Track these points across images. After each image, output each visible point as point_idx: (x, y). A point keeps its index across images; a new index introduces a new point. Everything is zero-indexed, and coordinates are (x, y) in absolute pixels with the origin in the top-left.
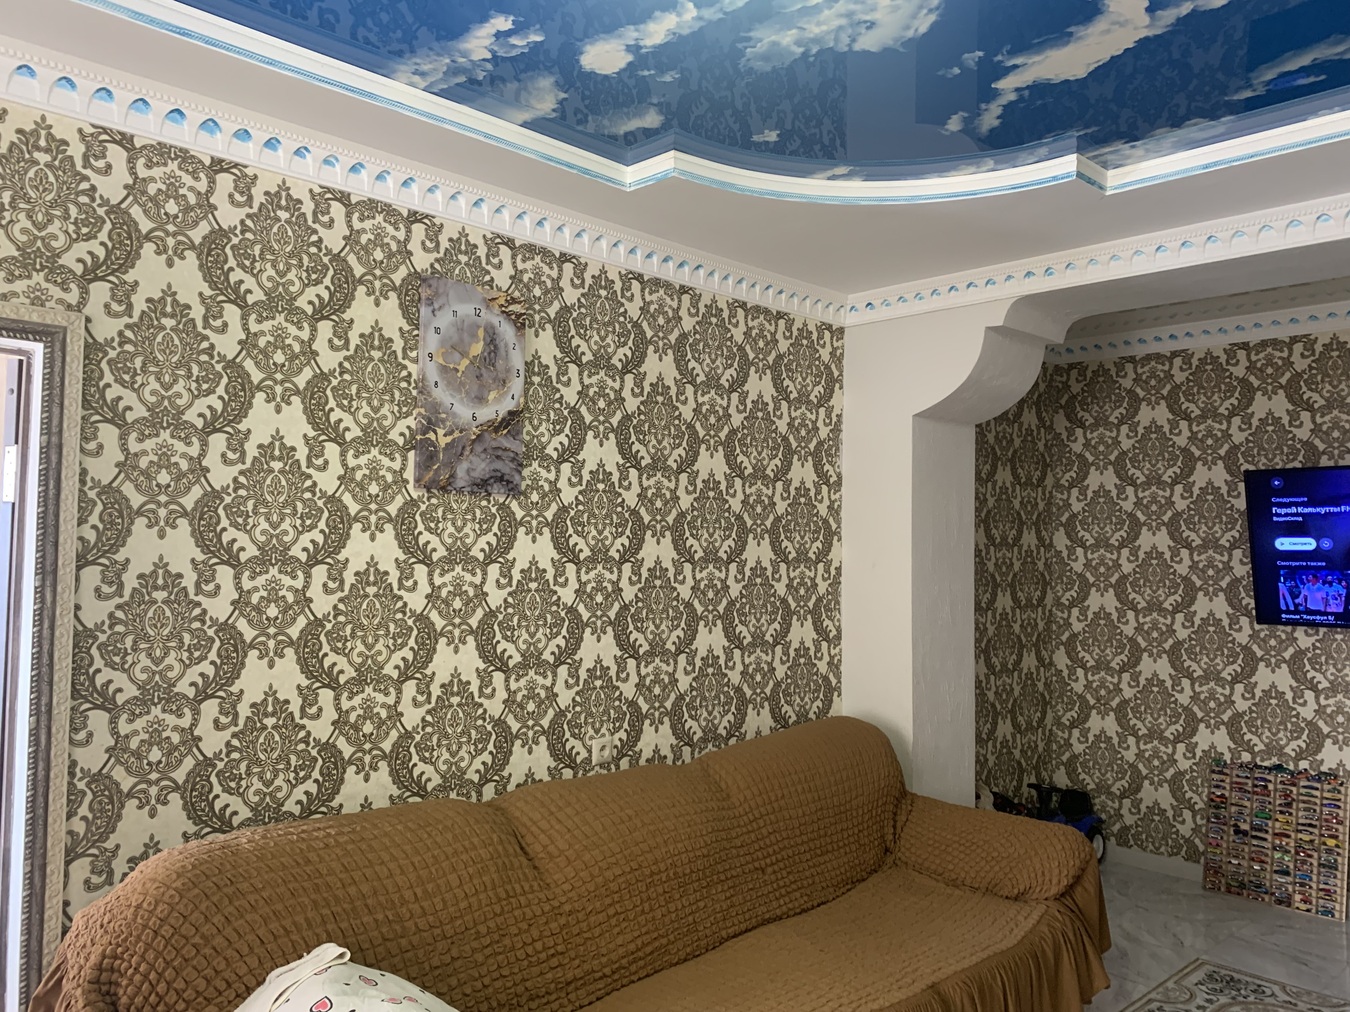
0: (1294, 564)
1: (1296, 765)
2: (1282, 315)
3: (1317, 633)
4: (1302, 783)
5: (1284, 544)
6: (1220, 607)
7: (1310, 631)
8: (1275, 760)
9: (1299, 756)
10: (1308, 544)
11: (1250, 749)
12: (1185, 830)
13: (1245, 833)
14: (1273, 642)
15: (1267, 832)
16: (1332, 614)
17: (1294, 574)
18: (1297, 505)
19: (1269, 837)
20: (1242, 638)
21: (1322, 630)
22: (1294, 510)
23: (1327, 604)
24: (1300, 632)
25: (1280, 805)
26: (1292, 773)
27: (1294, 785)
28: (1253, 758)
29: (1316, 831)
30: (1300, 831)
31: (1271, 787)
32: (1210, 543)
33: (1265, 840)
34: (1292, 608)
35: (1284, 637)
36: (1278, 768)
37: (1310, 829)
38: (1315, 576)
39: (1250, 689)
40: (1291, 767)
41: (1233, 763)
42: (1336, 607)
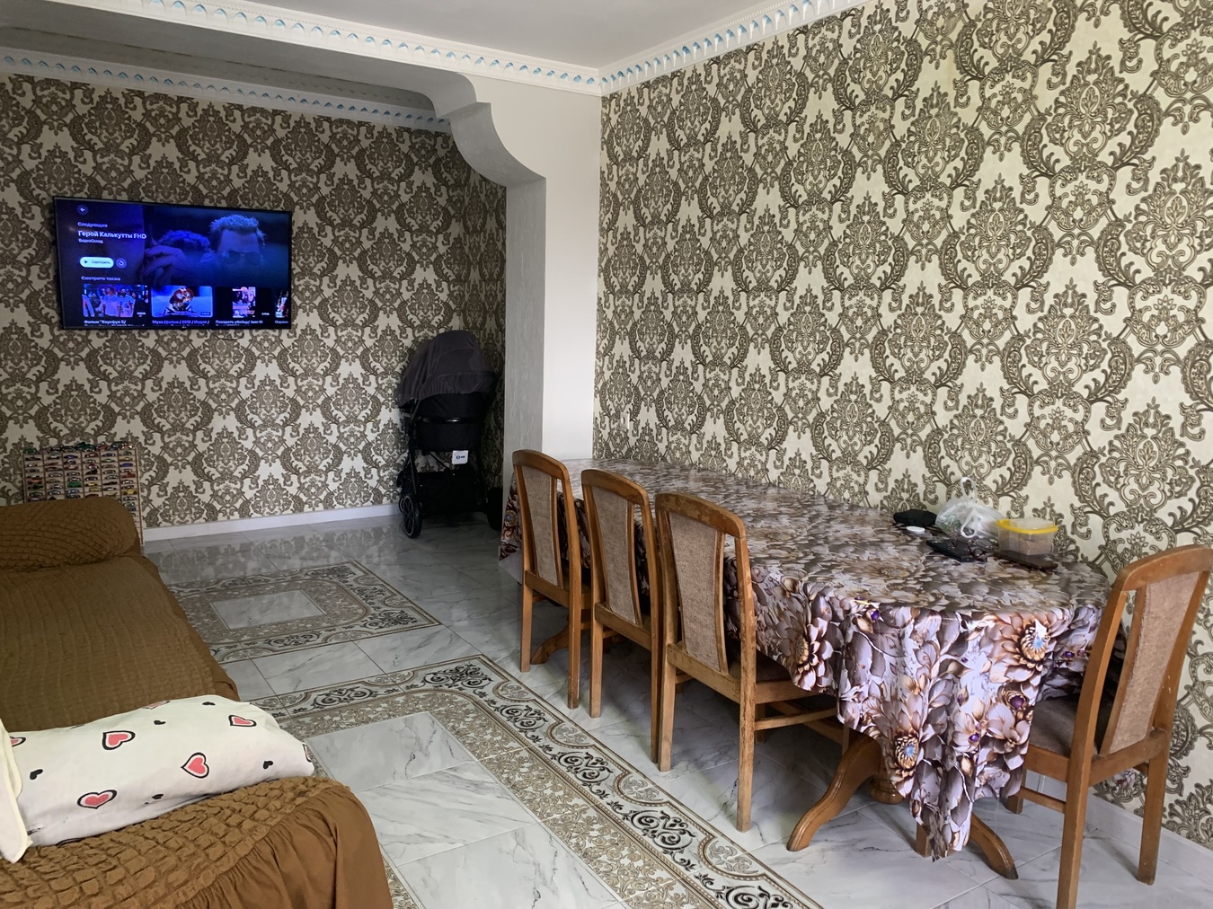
0: (95, 279)
1: (95, 441)
3: (109, 333)
5: (88, 262)
6: (22, 317)
7: (101, 334)
8: (78, 440)
9: (98, 432)
10: (107, 263)
11: (56, 434)
14: (71, 345)
16: (124, 319)
18: (98, 229)
20: (44, 342)
21: (113, 332)
22: (96, 234)
23: (121, 310)
24: (93, 336)
25: (88, 473)
26: (94, 447)
27: (96, 456)
28: (60, 442)
29: (117, 487)
30: (106, 490)
31: (78, 461)
32: (8, 259)
34: (93, 315)
36: (83, 446)
37: (114, 486)
38: (112, 290)
39: (54, 385)
40: (92, 443)
41: (41, 449)
42: (127, 313)
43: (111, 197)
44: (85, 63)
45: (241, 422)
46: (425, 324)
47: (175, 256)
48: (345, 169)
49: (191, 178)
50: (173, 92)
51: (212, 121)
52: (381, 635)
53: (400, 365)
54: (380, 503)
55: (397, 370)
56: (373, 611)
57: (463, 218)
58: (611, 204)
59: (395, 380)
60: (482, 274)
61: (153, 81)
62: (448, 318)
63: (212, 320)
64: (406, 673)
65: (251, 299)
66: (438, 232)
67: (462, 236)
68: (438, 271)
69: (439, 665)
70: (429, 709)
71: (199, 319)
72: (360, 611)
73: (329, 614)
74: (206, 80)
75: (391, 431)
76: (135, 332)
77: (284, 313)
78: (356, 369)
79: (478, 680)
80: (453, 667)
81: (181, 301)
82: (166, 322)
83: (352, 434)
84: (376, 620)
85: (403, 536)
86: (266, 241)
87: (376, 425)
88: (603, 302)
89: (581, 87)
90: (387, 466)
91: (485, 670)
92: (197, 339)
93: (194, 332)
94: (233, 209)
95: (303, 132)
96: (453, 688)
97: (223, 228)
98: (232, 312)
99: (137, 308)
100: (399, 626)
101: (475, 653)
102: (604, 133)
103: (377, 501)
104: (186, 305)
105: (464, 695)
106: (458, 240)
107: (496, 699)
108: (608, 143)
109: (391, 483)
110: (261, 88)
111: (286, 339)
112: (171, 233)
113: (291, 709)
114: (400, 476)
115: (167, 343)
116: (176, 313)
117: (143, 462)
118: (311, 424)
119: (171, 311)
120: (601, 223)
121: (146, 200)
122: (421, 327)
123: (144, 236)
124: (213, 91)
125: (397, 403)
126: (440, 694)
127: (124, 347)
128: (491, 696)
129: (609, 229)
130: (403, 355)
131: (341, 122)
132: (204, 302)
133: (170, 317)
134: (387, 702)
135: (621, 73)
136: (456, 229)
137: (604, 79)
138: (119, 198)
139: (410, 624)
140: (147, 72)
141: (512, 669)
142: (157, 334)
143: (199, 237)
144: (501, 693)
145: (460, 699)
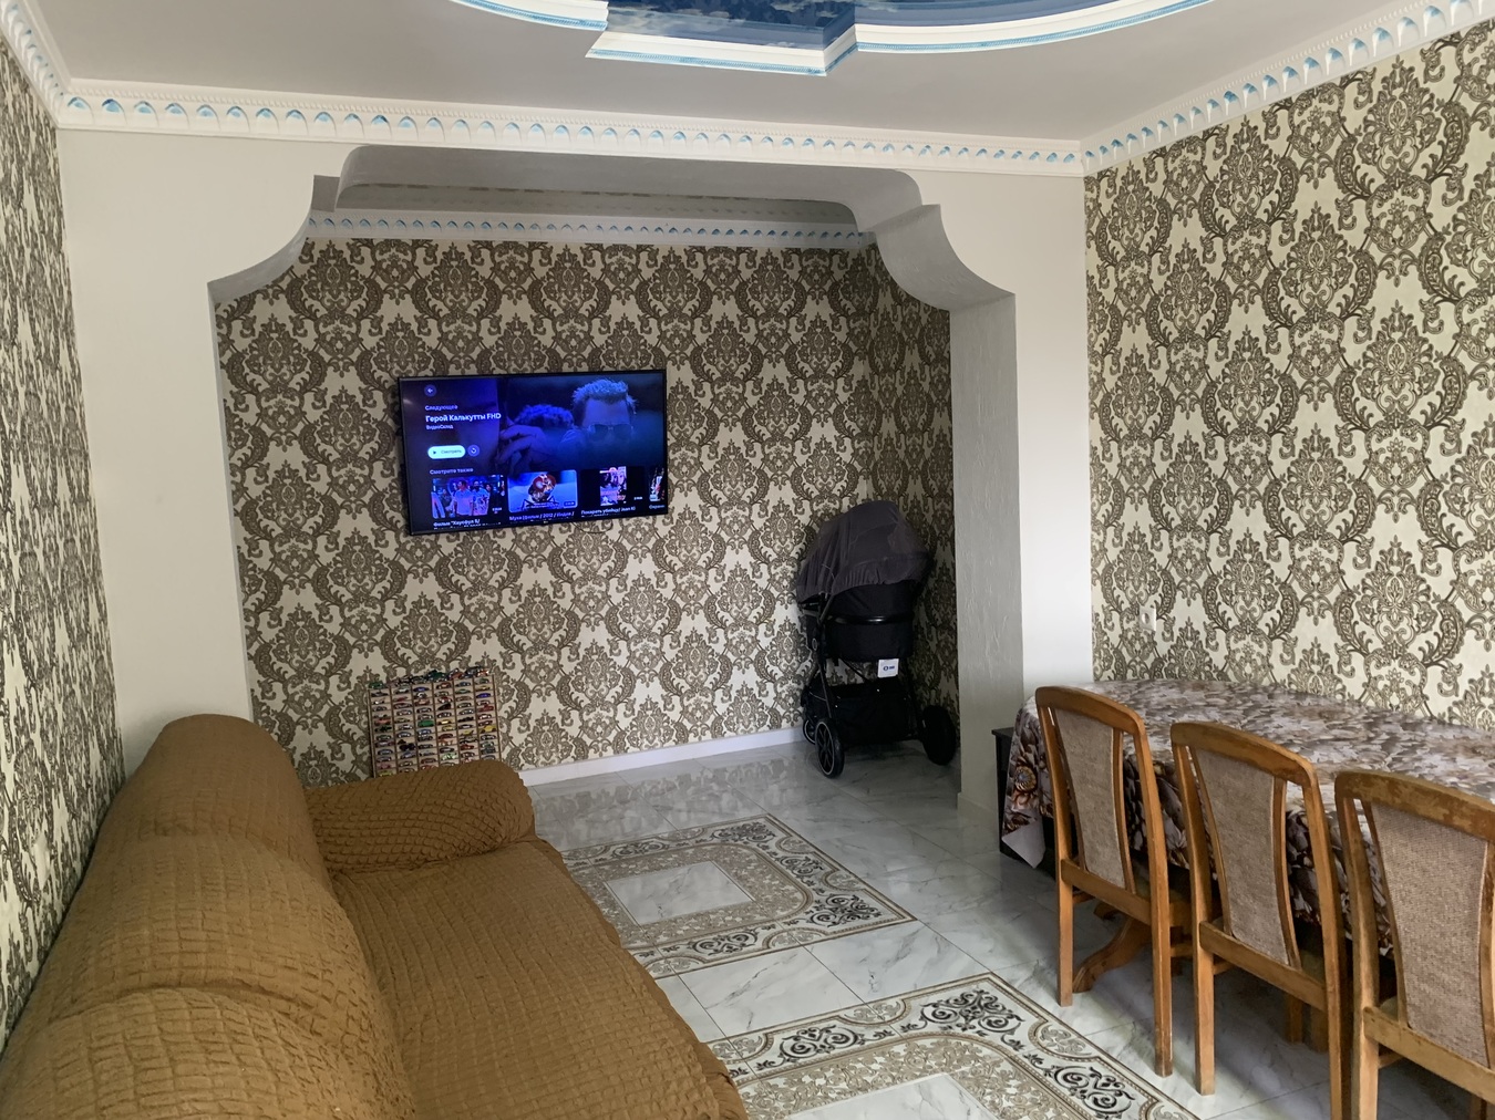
0: (445, 472)
1: (448, 667)
3: (458, 538)
4: (457, 682)
5: (437, 452)
6: (365, 524)
7: (452, 537)
8: (428, 668)
9: (450, 658)
10: (456, 451)
11: (404, 663)
13: (411, 746)
15: (430, 739)
16: (477, 517)
17: (446, 482)
18: (448, 413)
19: (434, 743)
20: (389, 553)
21: (462, 534)
22: (445, 418)
23: (474, 507)
24: (442, 540)
25: (440, 709)
26: (447, 676)
28: (408, 672)
29: (473, 723)
30: (461, 728)
31: (429, 694)
32: (349, 456)
33: (430, 746)
34: (443, 516)
35: (428, 546)
36: (434, 675)
37: (470, 723)
38: (464, 483)
40: (444, 671)
41: (388, 681)
42: (482, 510)
43: (458, 373)
44: (427, 216)
45: (613, 634)
46: (826, 493)
47: (535, 437)
48: (724, 309)
49: (546, 340)
50: (523, 238)
51: (568, 266)
52: (836, 936)
53: (797, 549)
54: (779, 726)
55: (793, 554)
56: (816, 897)
57: (869, 354)
58: (1107, 319)
59: (790, 568)
60: (899, 425)
61: (502, 227)
62: (853, 484)
63: (577, 511)
64: (892, 1003)
65: (621, 481)
66: (838, 376)
67: (867, 378)
68: (839, 426)
69: (937, 989)
70: (947, 1067)
71: (562, 511)
72: (799, 895)
73: (759, 900)
74: (558, 219)
75: (788, 633)
76: (490, 532)
77: (659, 496)
78: (744, 558)
79: (1002, 1017)
80: (957, 993)
81: (542, 490)
82: (526, 518)
83: (742, 640)
84: (825, 912)
85: (819, 774)
86: (637, 409)
87: (770, 627)
88: (1099, 452)
89: (1056, 168)
90: (785, 679)
91: (1003, 999)
92: (560, 535)
93: (556, 527)
94: (596, 373)
95: (672, 267)
96: (969, 1032)
97: (587, 398)
98: (599, 499)
99: (493, 503)
100: (857, 922)
101: (980, 970)
102: (1089, 225)
103: (775, 725)
104: (547, 494)
105: (988, 1044)
106: (863, 383)
107: (1041, 1055)
108: (1098, 239)
109: (791, 701)
110: (622, 221)
111: (661, 525)
112: (529, 409)
113: (753, 1063)
114: (805, 691)
115: (526, 543)
116: (536, 505)
117: (501, 690)
118: (694, 631)
119: (531, 504)
120: (1091, 345)
121: (498, 371)
122: (821, 497)
123: (497, 416)
124: (569, 231)
125: (794, 597)
126: (954, 1041)
127: (477, 552)
128: (1030, 1049)
129: (1105, 353)
130: (800, 536)
131: (717, 250)
132: (568, 489)
133: (531, 511)
134: (883, 1054)
135: (1117, 142)
136: (860, 369)
137: (1090, 154)
138: (468, 372)
139: (873, 919)
140: (495, 217)
141: (1046, 1000)
142: (514, 532)
143: (561, 411)
144: (1045, 1043)
145: (986, 1051)
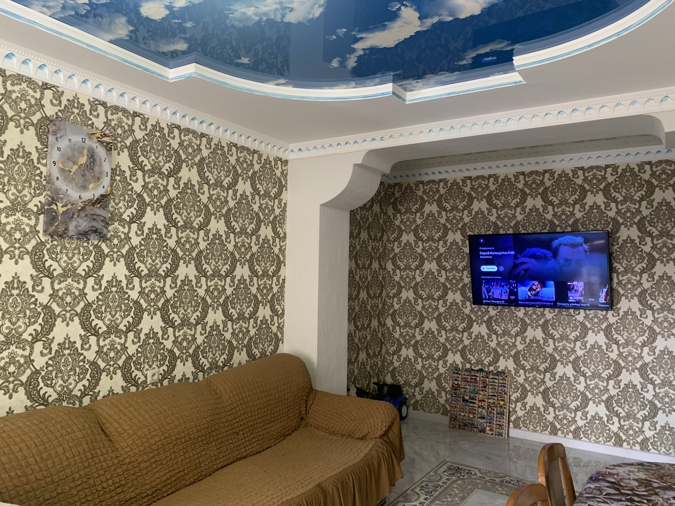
0: (488, 277)
1: (488, 369)
2: (486, 165)
3: (498, 308)
4: (491, 377)
5: (485, 268)
6: (458, 297)
7: (495, 308)
8: (480, 367)
9: (490, 365)
10: (494, 268)
11: (470, 362)
12: (442, 401)
13: (467, 401)
14: (480, 313)
15: (476, 400)
16: (503, 300)
18: (490, 251)
19: (477, 402)
21: (500, 307)
22: (488, 253)
23: (501, 294)
24: (491, 308)
25: (482, 387)
26: (486, 372)
27: (487, 377)
28: (471, 366)
29: (496, 398)
31: (478, 379)
32: (454, 268)
33: (475, 403)
34: (487, 298)
35: (484, 310)
38: (497, 283)
39: (470, 335)
40: (486, 370)
41: (462, 369)
42: (505, 297)
43: (504, 232)
44: (493, 164)
47: (532, 264)
49: (549, 216)
51: (564, 180)
61: (529, 165)
63: (555, 302)
65: (581, 289)
71: (546, 301)
76: (513, 308)
77: (605, 300)
81: (535, 290)
82: (527, 303)
86: (590, 251)
92: (549, 314)
93: (547, 310)
95: (628, 176)
97: (560, 245)
98: (568, 298)
99: (510, 295)
104: (538, 293)
111: (612, 318)
112: (528, 250)
115: (531, 316)
116: (533, 298)
117: (513, 386)
118: (631, 382)
121: (523, 232)
123: (513, 253)
127: (506, 316)
131: (660, 162)
132: (550, 291)
133: (529, 300)
142: (525, 310)
143: (545, 251)
